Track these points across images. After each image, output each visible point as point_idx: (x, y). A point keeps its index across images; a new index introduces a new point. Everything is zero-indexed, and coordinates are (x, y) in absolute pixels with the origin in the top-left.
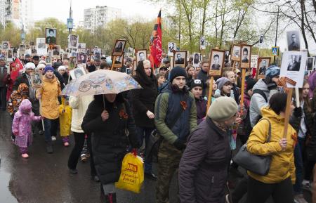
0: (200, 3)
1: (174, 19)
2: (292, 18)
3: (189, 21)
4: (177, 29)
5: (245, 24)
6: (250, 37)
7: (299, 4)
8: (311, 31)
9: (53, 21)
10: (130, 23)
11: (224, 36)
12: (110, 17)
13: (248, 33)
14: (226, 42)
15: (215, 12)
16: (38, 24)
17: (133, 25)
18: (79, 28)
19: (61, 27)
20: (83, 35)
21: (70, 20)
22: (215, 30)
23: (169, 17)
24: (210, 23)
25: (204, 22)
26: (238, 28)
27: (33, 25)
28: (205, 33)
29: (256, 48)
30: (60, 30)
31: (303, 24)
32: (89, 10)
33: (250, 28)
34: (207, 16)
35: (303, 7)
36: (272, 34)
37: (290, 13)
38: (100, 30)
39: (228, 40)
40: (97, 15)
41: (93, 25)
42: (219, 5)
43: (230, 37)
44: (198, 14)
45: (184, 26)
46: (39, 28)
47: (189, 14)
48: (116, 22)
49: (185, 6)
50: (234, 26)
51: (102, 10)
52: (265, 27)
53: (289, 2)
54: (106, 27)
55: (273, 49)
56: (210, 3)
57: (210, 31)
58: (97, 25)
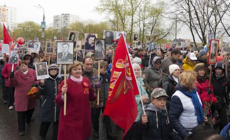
0: (129, 13)
1: (114, 22)
2: (184, 22)
3: (123, 24)
4: (116, 28)
5: (157, 25)
6: (160, 33)
7: (188, 14)
8: (196, 29)
9: (31, 24)
10: (85, 25)
11: (145, 32)
12: (72, 21)
13: (159, 30)
14: (147, 36)
15: (139, 18)
16: (20, 25)
17: (87, 26)
18: (50, 28)
19: (37, 27)
20: (52, 32)
21: (43, 23)
22: (139, 29)
23: (110, 21)
24: (136, 25)
25: (132, 24)
26: (153, 27)
27: (16, 26)
28: (133, 31)
29: (165, 40)
30: (36, 29)
31: (191, 25)
32: (57, 17)
33: (160, 28)
34: (134, 21)
35: (190, 15)
36: (173, 31)
37: (183, 19)
38: (64, 29)
39: (147, 35)
40: (63, 20)
41: (60, 26)
42: (141, 14)
43: (149, 33)
44: (128, 19)
45: (120, 27)
46: (21, 28)
47: (123, 19)
48: (75, 24)
49: (120, 14)
50: (151, 26)
51: (66, 16)
52: (169, 27)
53: (182, 12)
54: (68, 27)
55: (174, 40)
56: (136, 12)
57: (136, 30)
58: (63, 26)
